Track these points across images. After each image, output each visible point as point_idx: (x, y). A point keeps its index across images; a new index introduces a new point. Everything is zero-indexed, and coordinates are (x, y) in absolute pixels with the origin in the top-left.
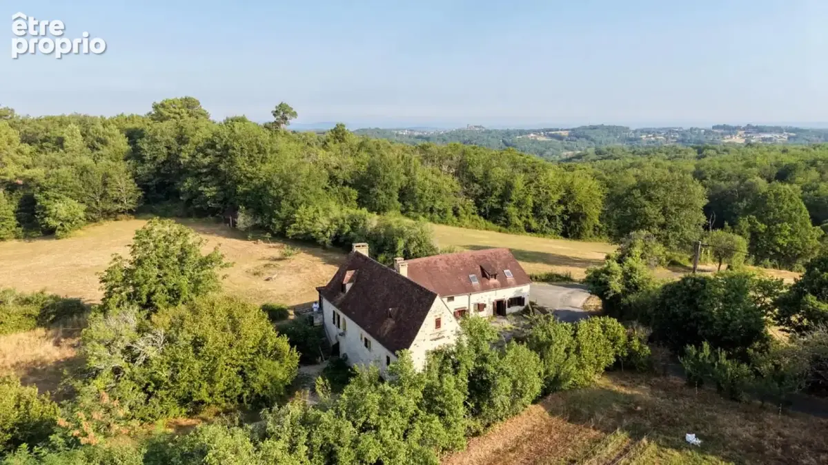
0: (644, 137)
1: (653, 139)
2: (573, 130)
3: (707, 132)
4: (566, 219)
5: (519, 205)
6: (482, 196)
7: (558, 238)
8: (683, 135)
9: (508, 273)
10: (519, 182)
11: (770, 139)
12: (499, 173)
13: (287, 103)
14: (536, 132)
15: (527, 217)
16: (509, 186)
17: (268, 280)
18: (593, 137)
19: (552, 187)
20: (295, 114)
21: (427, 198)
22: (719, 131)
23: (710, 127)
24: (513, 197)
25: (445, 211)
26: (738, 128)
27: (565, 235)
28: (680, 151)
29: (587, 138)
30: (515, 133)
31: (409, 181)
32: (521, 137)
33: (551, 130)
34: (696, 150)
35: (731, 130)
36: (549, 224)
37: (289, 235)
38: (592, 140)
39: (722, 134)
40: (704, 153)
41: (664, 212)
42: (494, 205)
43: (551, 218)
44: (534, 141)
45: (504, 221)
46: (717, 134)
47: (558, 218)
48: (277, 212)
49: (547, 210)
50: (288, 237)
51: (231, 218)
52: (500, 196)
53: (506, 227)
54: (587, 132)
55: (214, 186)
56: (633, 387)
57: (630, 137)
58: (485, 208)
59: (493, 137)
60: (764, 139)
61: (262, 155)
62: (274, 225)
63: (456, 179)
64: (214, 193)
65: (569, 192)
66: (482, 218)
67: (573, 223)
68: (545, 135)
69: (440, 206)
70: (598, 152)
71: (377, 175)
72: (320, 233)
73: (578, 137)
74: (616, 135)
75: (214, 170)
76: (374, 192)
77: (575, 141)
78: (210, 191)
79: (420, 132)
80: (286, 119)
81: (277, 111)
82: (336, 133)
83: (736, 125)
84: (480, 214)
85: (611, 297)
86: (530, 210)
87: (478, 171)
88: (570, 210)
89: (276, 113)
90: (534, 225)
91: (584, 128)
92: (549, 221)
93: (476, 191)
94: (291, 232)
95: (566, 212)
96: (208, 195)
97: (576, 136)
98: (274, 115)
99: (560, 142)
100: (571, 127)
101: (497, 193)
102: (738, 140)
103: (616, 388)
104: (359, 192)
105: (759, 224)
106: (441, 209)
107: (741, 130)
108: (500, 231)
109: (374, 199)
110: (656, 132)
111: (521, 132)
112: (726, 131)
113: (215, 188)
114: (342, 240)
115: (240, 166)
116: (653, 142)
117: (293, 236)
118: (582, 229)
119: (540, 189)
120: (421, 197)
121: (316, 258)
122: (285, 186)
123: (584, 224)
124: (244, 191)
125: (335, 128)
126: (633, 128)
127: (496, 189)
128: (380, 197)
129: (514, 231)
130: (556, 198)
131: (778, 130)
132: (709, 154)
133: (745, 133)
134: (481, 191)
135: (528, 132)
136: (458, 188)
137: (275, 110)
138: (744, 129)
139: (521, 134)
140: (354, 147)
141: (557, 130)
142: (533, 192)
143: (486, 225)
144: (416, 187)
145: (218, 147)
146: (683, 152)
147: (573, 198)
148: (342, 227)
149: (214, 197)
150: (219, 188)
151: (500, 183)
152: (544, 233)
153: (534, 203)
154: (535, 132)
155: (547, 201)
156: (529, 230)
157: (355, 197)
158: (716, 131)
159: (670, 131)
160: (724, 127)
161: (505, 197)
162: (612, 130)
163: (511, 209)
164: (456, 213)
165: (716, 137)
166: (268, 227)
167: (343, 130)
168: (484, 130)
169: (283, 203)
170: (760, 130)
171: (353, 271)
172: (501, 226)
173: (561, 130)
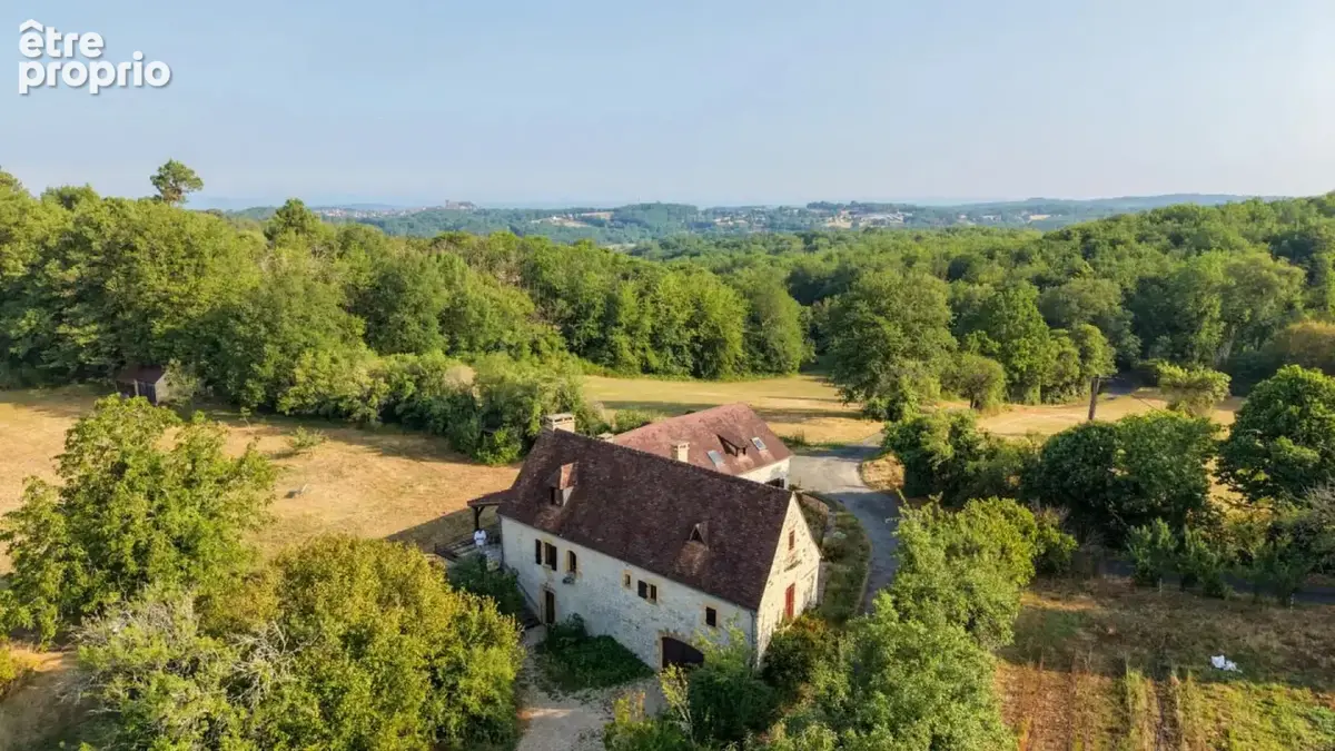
0: (718, 220)
1: (731, 223)
2: (616, 210)
3: (802, 213)
4: (698, 350)
5: (629, 331)
6: (573, 320)
7: (688, 380)
8: (771, 218)
9: (758, 442)
10: (628, 293)
11: (882, 222)
12: (595, 282)
13: (182, 162)
14: (564, 213)
15: (644, 349)
16: (612, 303)
17: (290, 495)
18: (648, 221)
19: (675, 300)
20: (197, 183)
21: (490, 326)
22: (817, 211)
23: (803, 204)
24: (622, 319)
25: (519, 347)
26: (839, 206)
27: (696, 374)
28: (781, 240)
29: (639, 223)
30: (528, 215)
31: (454, 299)
32: (538, 222)
33: (582, 211)
34: (802, 239)
35: (831, 209)
36: (674, 358)
37: (284, 408)
38: (647, 227)
39: (822, 215)
40: (814, 242)
41: (907, 330)
42: (592, 333)
43: (676, 349)
44: (561, 229)
45: (611, 359)
46: (814, 215)
47: (685, 348)
48: (255, 366)
49: (670, 336)
50: (283, 413)
51: (136, 383)
52: (600, 319)
53: (612, 366)
54: (639, 214)
55: (94, 322)
56: (1069, 599)
57: (700, 220)
58: (578, 339)
59: (493, 222)
60: (875, 222)
61: (195, 261)
62: (252, 392)
63: (526, 292)
64: (93, 336)
65: (697, 306)
66: (575, 355)
67: (707, 355)
68: (575, 220)
69: (510, 338)
70: (665, 245)
71: (399, 290)
72: (355, 401)
73: (625, 221)
74: (679, 219)
75: (90, 293)
76: (397, 320)
77: (623, 228)
78: (83, 333)
79: (363, 212)
80: (180, 191)
81: (160, 177)
82: (288, 215)
83: (836, 202)
84: (571, 351)
85: (939, 466)
86: (647, 338)
87: (558, 277)
88: (702, 335)
89: (158, 181)
90: (655, 362)
91: (634, 208)
92: (675, 354)
93: (562, 311)
94: (288, 402)
95: (696, 339)
96: (82, 341)
97: (622, 220)
98: (156, 184)
99: (598, 229)
100: (613, 207)
101: (595, 313)
102: (842, 223)
103: (1049, 605)
104: (368, 320)
105: (991, 342)
106: (514, 343)
107: (844, 209)
108: (606, 375)
109: (399, 332)
110: (734, 213)
111: (538, 214)
112: (827, 211)
113: (94, 327)
114: (399, 409)
115: (153, 282)
116: (732, 228)
117: (292, 409)
118: (720, 364)
119: (660, 305)
120: (479, 325)
121: (354, 447)
122: (267, 318)
123: (722, 355)
124: (167, 329)
125: (285, 208)
126: (701, 208)
127: (593, 306)
128: (410, 328)
129: (625, 374)
130: (682, 317)
131: (890, 208)
132: (822, 245)
133: (850, 213)
134: (569, 312)
135: (549, 214)
136: (530, 306)
137: (157, 174)
138: (847, 207)
139: (537, 217)
140: (333, 242)
141: (592, 210)
142: (651, 309)
143: (584, 367)
144: (470, 307)
145: (96, 245)
146: (785, 242)
147: (705, 316)
148: (401, 387)
149: (94, 346)
150: (102, 327)
151: (599, 297)
152: (668, 372)
153: (653, 327)
154: (558, 213)
155: (670, 322)
156: (647, 369)
157: (360, 331)
158: (813, 211)
159: (753, 211)
160: (822, 205)
161: (609, 318)
162: (674, 211)
163: (621, 339)
164: (535, 349)
165: (815, 220)
166: (239, 395)
167: (301, 211)
168: (475, 209)
169: (268, 348)
170: (868, 209)
171: (571, 465)
172: (606, 366)
173: (599, 211)
